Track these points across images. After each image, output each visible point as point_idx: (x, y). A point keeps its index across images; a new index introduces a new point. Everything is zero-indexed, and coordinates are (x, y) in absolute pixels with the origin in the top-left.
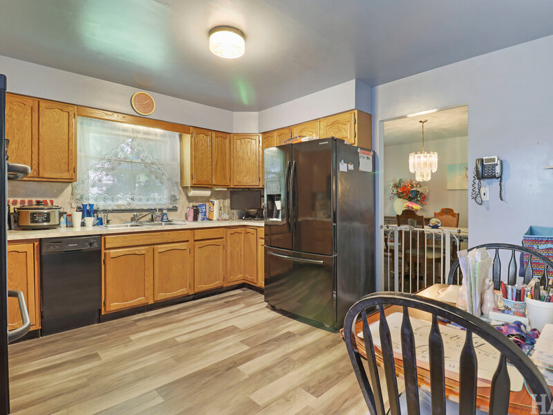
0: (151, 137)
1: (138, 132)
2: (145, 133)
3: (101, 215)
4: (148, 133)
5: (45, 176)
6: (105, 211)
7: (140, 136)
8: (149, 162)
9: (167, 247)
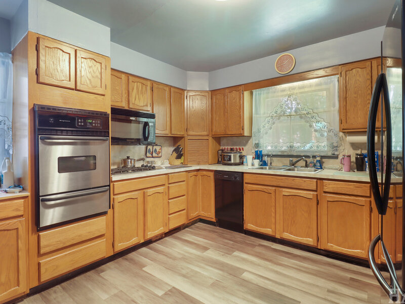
0: (306, 90)
1: (294, 88)
2: (300, 88)
3: (266, 158)
4: (303, 87)
5: (230, 133)
6: (268, 156)
7: (295, 91)
8: (305, 112)
9: (293, 192)
